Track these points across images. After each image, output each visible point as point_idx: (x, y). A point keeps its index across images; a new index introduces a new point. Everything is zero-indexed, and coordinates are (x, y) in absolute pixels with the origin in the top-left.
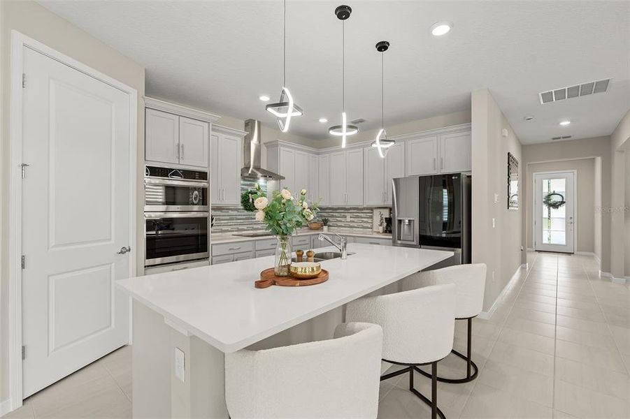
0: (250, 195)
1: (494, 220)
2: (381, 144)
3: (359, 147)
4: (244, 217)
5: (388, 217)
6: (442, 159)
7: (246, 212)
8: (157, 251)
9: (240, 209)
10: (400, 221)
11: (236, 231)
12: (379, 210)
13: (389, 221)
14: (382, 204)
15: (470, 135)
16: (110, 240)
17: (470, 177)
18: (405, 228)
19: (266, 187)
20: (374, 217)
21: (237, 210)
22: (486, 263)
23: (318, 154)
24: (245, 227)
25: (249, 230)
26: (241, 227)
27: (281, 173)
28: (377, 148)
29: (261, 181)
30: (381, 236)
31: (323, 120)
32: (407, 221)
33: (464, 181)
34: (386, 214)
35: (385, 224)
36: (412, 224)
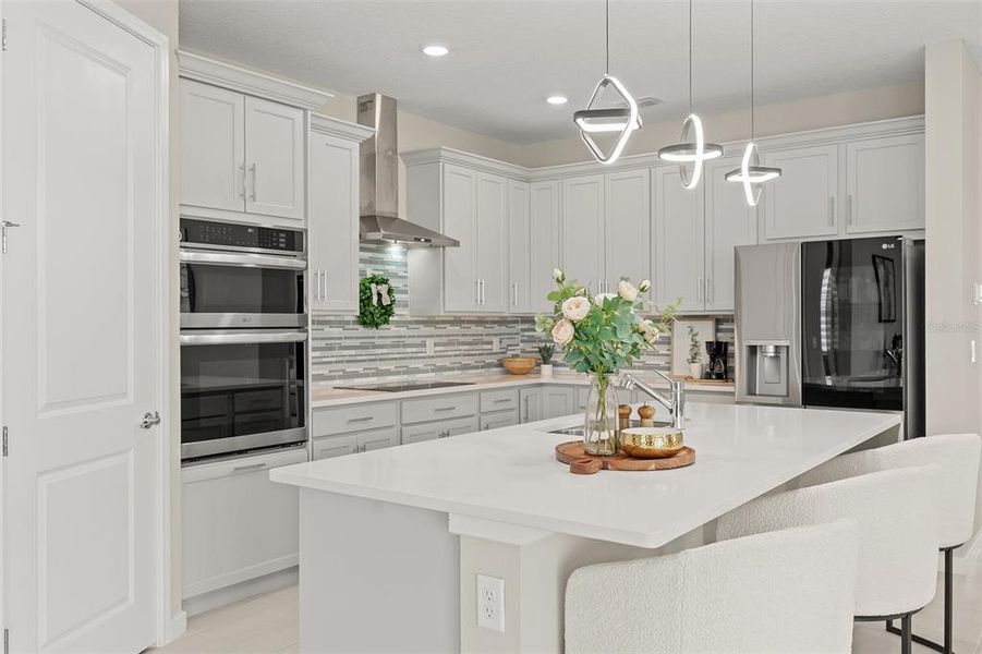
0: (373, 286)
1: (973, 343)
2: (751, 175)
3: (638, 166)
4: (357, 342)
5: (711, 339)
6: (850, 200)
7: (362, 330)
8: (203, 423)
9: (348, 322)
10: (753, 350)
11: (340, 377)
12: (687, 323)
13: (719, 351)
14: (696, 308)
15: (921, 146)
16: (124, 395)
17: (920, 244)
18: (765, 365)
19: (406, 265)
20: (676, 342)
21: (342, 324)
22: (978, 433)
23: (528, 180)
24: (359, 368)
25: (367, 375)
26: (350, 368)
27: (449, 231)
28: (740, 185)
29: (394, 251)
30: (697, 387)
31: (557, 100)
32: (771, 350)
33: (908, 252)
34: (706, 333)
35: (705, 358)
36: (783, 355)
